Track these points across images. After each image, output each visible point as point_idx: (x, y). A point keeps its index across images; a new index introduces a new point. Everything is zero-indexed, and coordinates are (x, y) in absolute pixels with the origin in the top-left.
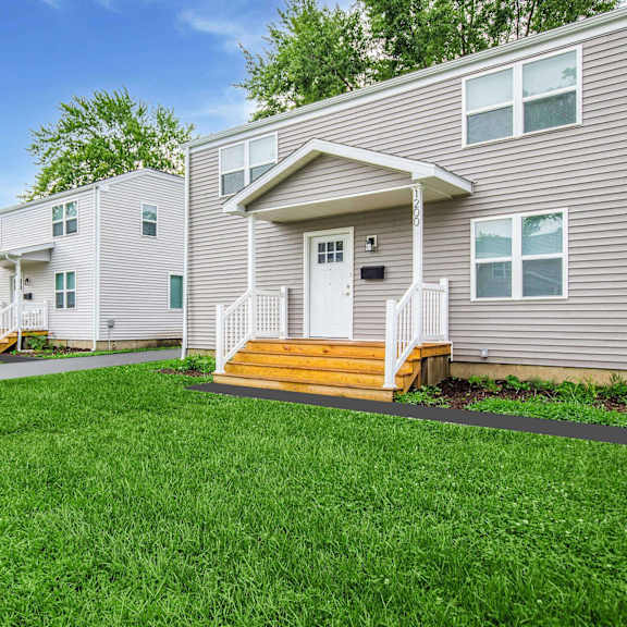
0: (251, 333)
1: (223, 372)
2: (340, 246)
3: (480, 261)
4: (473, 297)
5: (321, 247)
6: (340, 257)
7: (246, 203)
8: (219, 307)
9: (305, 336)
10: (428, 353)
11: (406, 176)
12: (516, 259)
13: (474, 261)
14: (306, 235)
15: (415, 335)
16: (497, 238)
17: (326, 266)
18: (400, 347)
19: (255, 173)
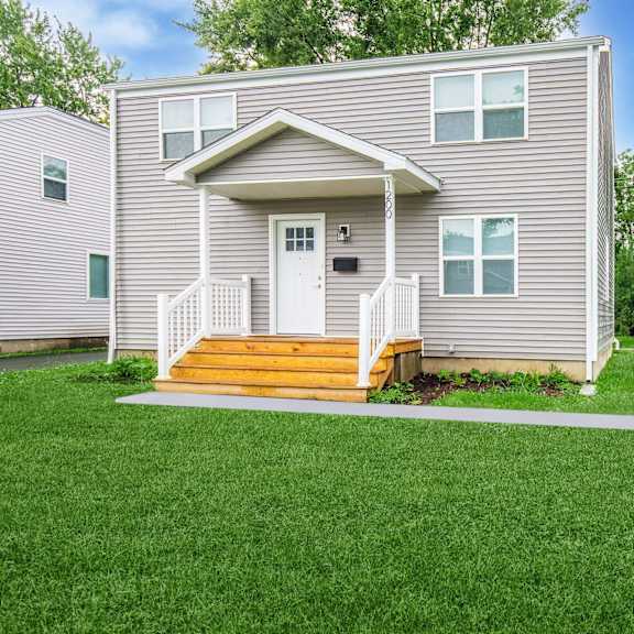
0: (205, 330)
1: (169, 378)
2: (310, 232)
3: (448, 258)
4: (441, 294)
5: (290, 232)
6: (310, 245)
7: (197, 171)
8: (161, 297)
9: (272, 333)
10: (401, 349)
11: (379, 165)
12: (478, 258)
13: (442, 258)
14: (272, 218)
15: (389, 331)
16: (461, 236)
17: (295, 254)
18: (373, 343)
19: (208, 138)
